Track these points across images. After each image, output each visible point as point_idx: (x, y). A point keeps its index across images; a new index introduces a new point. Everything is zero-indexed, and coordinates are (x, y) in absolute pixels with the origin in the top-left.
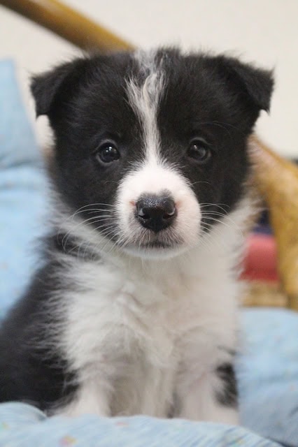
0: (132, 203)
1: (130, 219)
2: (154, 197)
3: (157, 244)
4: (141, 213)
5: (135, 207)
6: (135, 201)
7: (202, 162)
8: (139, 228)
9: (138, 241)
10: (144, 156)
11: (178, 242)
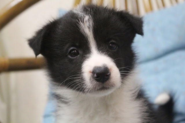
0: (90, 72)
1: (90, 79)
2: (100, 67)
3: (103, 88)
4: (95, 75)
5: (91, 74)
6: (92, 71)
7: (115, 50)
8: (95, 82)
9: (95, 88)
10: (91, 52)
11: (113, 86)
